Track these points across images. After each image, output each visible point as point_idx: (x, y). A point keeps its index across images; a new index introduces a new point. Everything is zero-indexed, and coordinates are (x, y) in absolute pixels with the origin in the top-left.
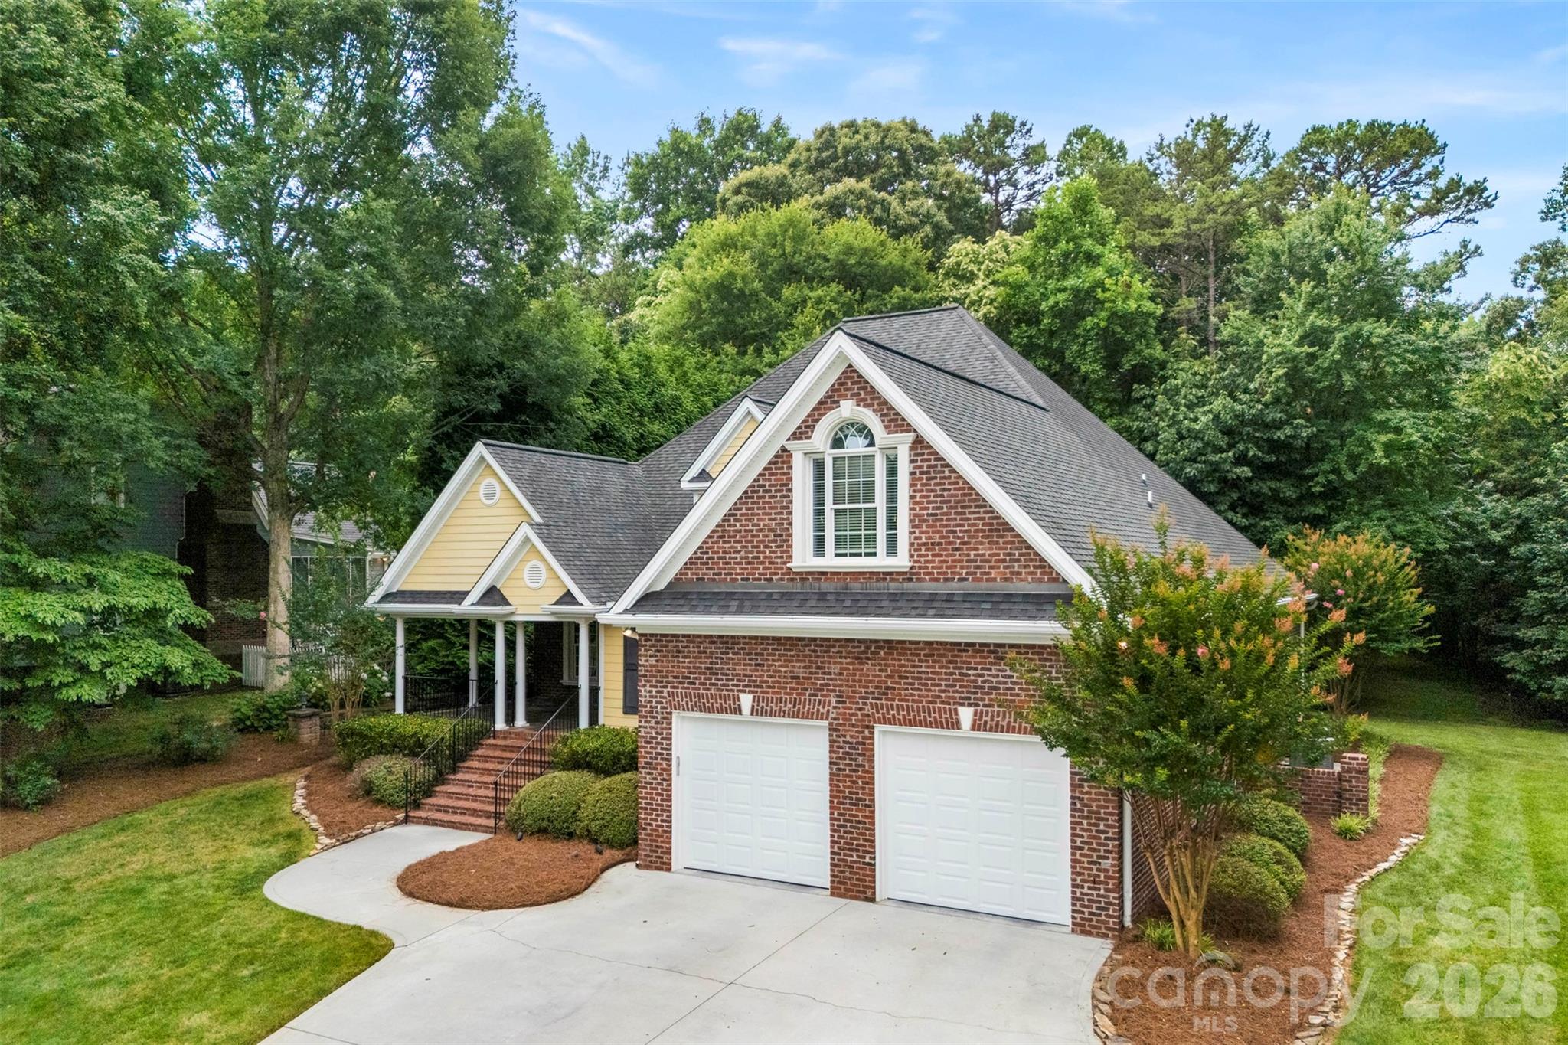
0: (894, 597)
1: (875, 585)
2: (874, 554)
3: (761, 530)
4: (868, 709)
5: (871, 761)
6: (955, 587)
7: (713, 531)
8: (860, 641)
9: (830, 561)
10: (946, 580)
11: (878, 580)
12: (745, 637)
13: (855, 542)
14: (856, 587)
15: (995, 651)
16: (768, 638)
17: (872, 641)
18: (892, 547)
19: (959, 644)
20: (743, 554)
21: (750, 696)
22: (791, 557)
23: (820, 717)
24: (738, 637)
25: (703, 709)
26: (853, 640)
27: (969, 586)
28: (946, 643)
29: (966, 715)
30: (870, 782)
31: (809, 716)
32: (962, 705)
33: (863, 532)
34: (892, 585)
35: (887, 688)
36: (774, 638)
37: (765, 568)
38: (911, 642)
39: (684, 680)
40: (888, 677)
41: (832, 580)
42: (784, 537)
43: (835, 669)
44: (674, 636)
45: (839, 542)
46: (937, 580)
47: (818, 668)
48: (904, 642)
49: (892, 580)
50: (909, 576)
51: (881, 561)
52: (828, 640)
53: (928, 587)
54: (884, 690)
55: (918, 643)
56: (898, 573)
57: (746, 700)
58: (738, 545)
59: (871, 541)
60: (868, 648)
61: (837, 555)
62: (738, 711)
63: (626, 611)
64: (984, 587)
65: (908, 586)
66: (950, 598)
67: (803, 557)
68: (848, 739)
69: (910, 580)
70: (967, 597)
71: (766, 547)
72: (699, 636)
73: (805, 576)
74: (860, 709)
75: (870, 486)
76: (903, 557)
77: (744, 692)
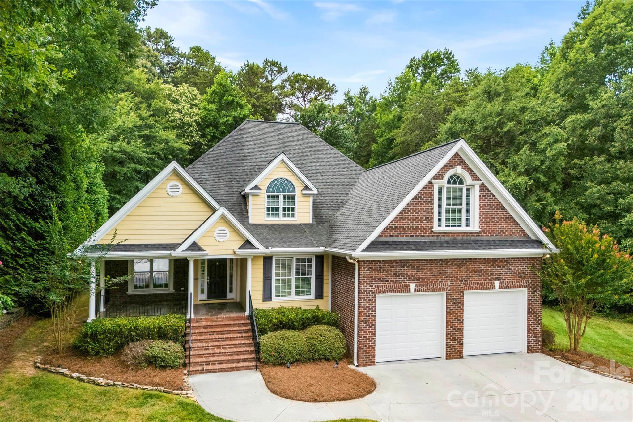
0: (475, 242)
1: (466, 238)
2: (460, 226)
3: (420, 215)
4: (462, 285)
5: (463, 305)
6: (494, 238)
7: (398, 215)
8: (460, 259)
9: (443, 228)
10: (491, 235)
11: (467, 236)
12: (412, 260)
13: (454, 221)
14: (458, 238)
15: (507, 260)
16: (422, 260)
17: (464, 259)
18: (468, 224)
19: (495, 259)
20: (411, 225)
21: (415, 284)
22: (433, 227)
23: (444, 290)
24: (409, 260)
25: (393, 292)
26: (457, 259)
27: (499, 237)
28: (490, 259)
29: (497, 284)
30: (462, 313)
31: (439, 290)
32: (496, 280)
33: (456, 217)
34: (472, 237)
35: (470, 276)
36: (425, 260)
37: (421, 231)
38: (478, 259)
39: (383, 280)
40: (470, 272)
41: (449, 236)
42: (430, 218)
43: (450, 271)
44: (379, 261)
45: (447, 221)
46: (488, 235)
47: (443, 271)
48: (476, 259)
49: (472, 236)
50: (478, 234)
51: (464, 228)
52: (447, 259)
53: (485, 238)
54: (468, 277)
55: (481, 259)
56: (474, 233)
57: (413, 286)
58: (409, 221)
59: (460, 221)
60: (463, 262)
61: (446, 226)
62: (409, 291)
63: (363, 251)
64: (503, 238)
65: (478, 238)
66: (494, 242)
67: (436, 229)
68: (455, 297)
69: (479, 235)
70: (500, 241)
71: (422, 222)
72: (391, 261)
73: (438, 234)
74: (460, 285)
75: (461, 200)
76: (475, 227)
77: (411, 283)
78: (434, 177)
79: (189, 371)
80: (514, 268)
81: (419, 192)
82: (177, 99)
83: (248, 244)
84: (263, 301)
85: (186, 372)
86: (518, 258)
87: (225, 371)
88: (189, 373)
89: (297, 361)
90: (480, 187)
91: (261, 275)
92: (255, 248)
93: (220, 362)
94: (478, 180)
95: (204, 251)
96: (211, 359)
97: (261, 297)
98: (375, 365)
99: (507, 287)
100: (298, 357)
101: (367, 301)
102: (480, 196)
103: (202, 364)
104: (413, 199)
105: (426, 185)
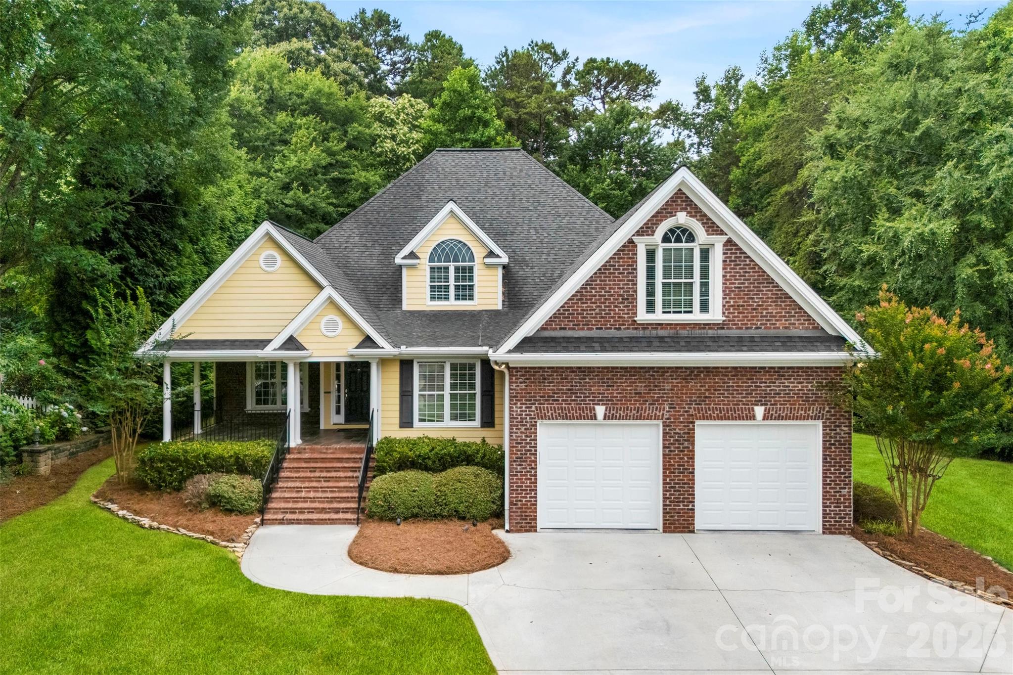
0: (714, 339)
1: (698, 332)
2: (691, 312)
3: (612, 295)
4: (692, 411)
5: (693, 444)
6: (753, 332)
7: (573, 296)
8: (686, 368)
9: (659, 316)
10: (747, 328)
11: (700, 329)
12: (599, 368)
13: (677, 304)
14: (684, 333)
15: (780, 372)
16: (617, 368)
17: (694, 368)
18: (704, 307)
19: (755, 368)
20: (597, 311)
21: (604, 407)
22: (636, 313)
23: (656, 418)
24: (593, 368)
25: (566, 417)
26: (681, 368)
27: (763, 332)
28: (746, 368)
29: (759, 411)
30: (692, 458)
31: (649, 418)
32: (757, 405)
33: (683, 298)
34: (710, 332)
35: (706, 397)
36: (621, 368)
37: (615, 321)
38: (722, 368)
39: (548, 398)
40: (706, 390)
41: (666, 329)
42: (631, 299)
43: (668, 387)
44: (541, 368)
45: (666, 304)
46: (741, 328)
47: (656, 386)
48: (718, 368)
49: (710, 328)
50: (721, 326)
51: (697, 316)
52: (663, 368)
53: (734, 332)
54: (703, 398)
55: (727, 368)
56: (714, 324)
57: (600, 410)
58: (594, 305)
59: (690, 304)
60: (692, 372)
61: (664, 312)
62: (594, 417)
63: (510, 352)
64: (772, 332)
65: (721, 332)
66: (752, 339)
67: (643, 316)
68: (677, 431)
69: (723, 328)
70: (763, 338)
71: (616, 306)
72: (562, 368)
73: (645, 326)
74: (686, 412)
75: (690, 269)
76: (716, 314)
77: (599, 404)
78: (638, 231)
79: (262, 520)
80: (793, 385)
81: (611, 258)
82: (392, 120)
83: (368, 342)
84: (401, 427)
85: (258, 520)
86: (802, 368)
87: (314, 524)
88: (263, 523)
89: (415, 516)
90: (724, 245)
91: (397, 388)
92: (378, 347)
93: (311, 511)
94: (722, 234)
95: (304, 349)
96: (300, 505)
97: (397, 421)
98: (536, 531)
99: (780, 418)
100: (416, 510)
101: (523, 430)
102: (724, 261)
103: (285, 511)
104: (600, 269)
105: (623, 246)
